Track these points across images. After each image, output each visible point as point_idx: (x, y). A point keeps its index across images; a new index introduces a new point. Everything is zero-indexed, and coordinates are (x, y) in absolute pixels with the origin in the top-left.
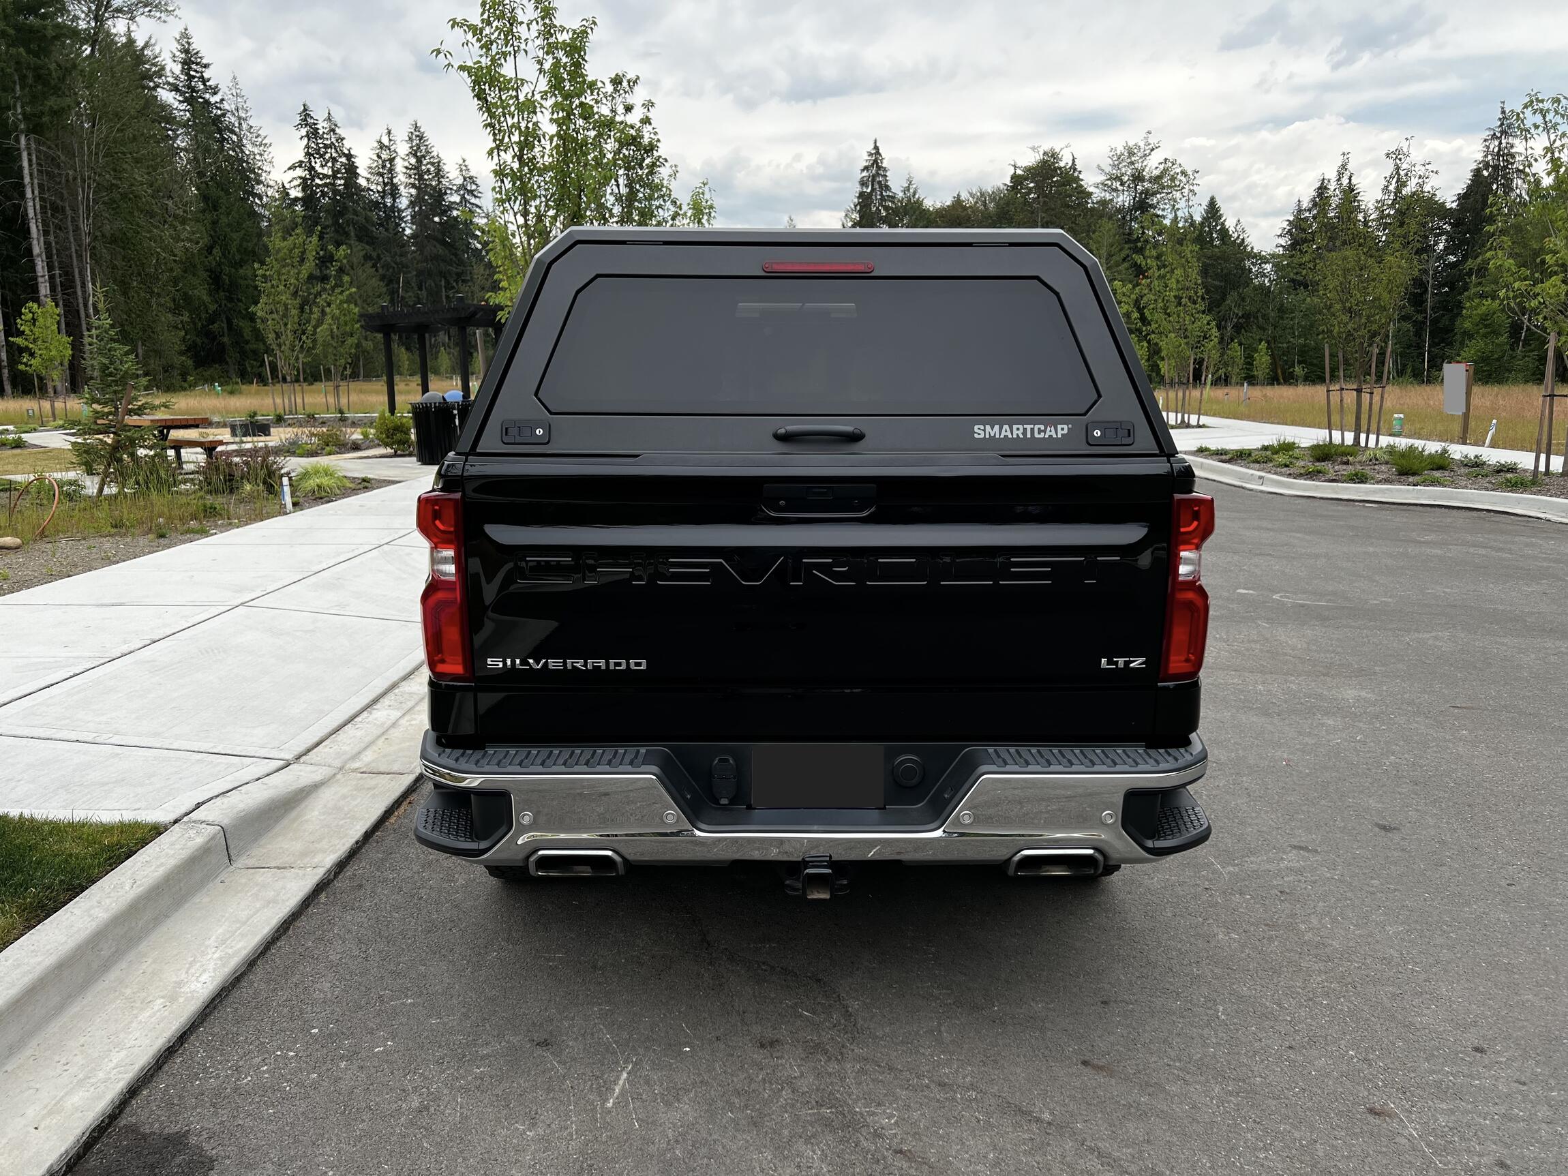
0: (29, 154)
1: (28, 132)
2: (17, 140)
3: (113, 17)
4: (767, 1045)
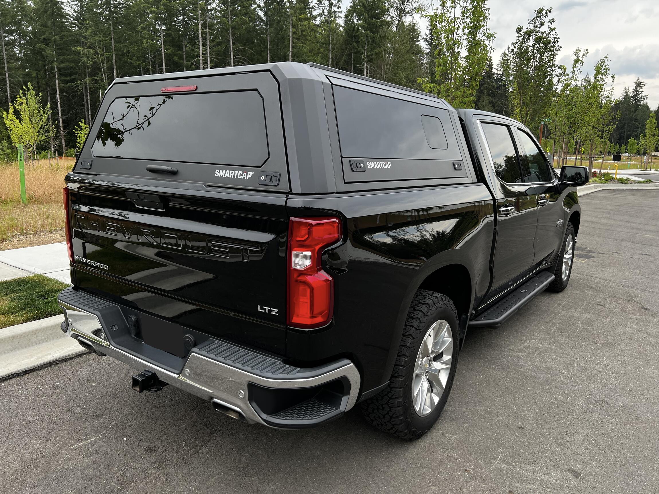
0: (367, 70)
1: (367, 62)
2: (364, 65)
3: (405, 15)
4: (150, 450)
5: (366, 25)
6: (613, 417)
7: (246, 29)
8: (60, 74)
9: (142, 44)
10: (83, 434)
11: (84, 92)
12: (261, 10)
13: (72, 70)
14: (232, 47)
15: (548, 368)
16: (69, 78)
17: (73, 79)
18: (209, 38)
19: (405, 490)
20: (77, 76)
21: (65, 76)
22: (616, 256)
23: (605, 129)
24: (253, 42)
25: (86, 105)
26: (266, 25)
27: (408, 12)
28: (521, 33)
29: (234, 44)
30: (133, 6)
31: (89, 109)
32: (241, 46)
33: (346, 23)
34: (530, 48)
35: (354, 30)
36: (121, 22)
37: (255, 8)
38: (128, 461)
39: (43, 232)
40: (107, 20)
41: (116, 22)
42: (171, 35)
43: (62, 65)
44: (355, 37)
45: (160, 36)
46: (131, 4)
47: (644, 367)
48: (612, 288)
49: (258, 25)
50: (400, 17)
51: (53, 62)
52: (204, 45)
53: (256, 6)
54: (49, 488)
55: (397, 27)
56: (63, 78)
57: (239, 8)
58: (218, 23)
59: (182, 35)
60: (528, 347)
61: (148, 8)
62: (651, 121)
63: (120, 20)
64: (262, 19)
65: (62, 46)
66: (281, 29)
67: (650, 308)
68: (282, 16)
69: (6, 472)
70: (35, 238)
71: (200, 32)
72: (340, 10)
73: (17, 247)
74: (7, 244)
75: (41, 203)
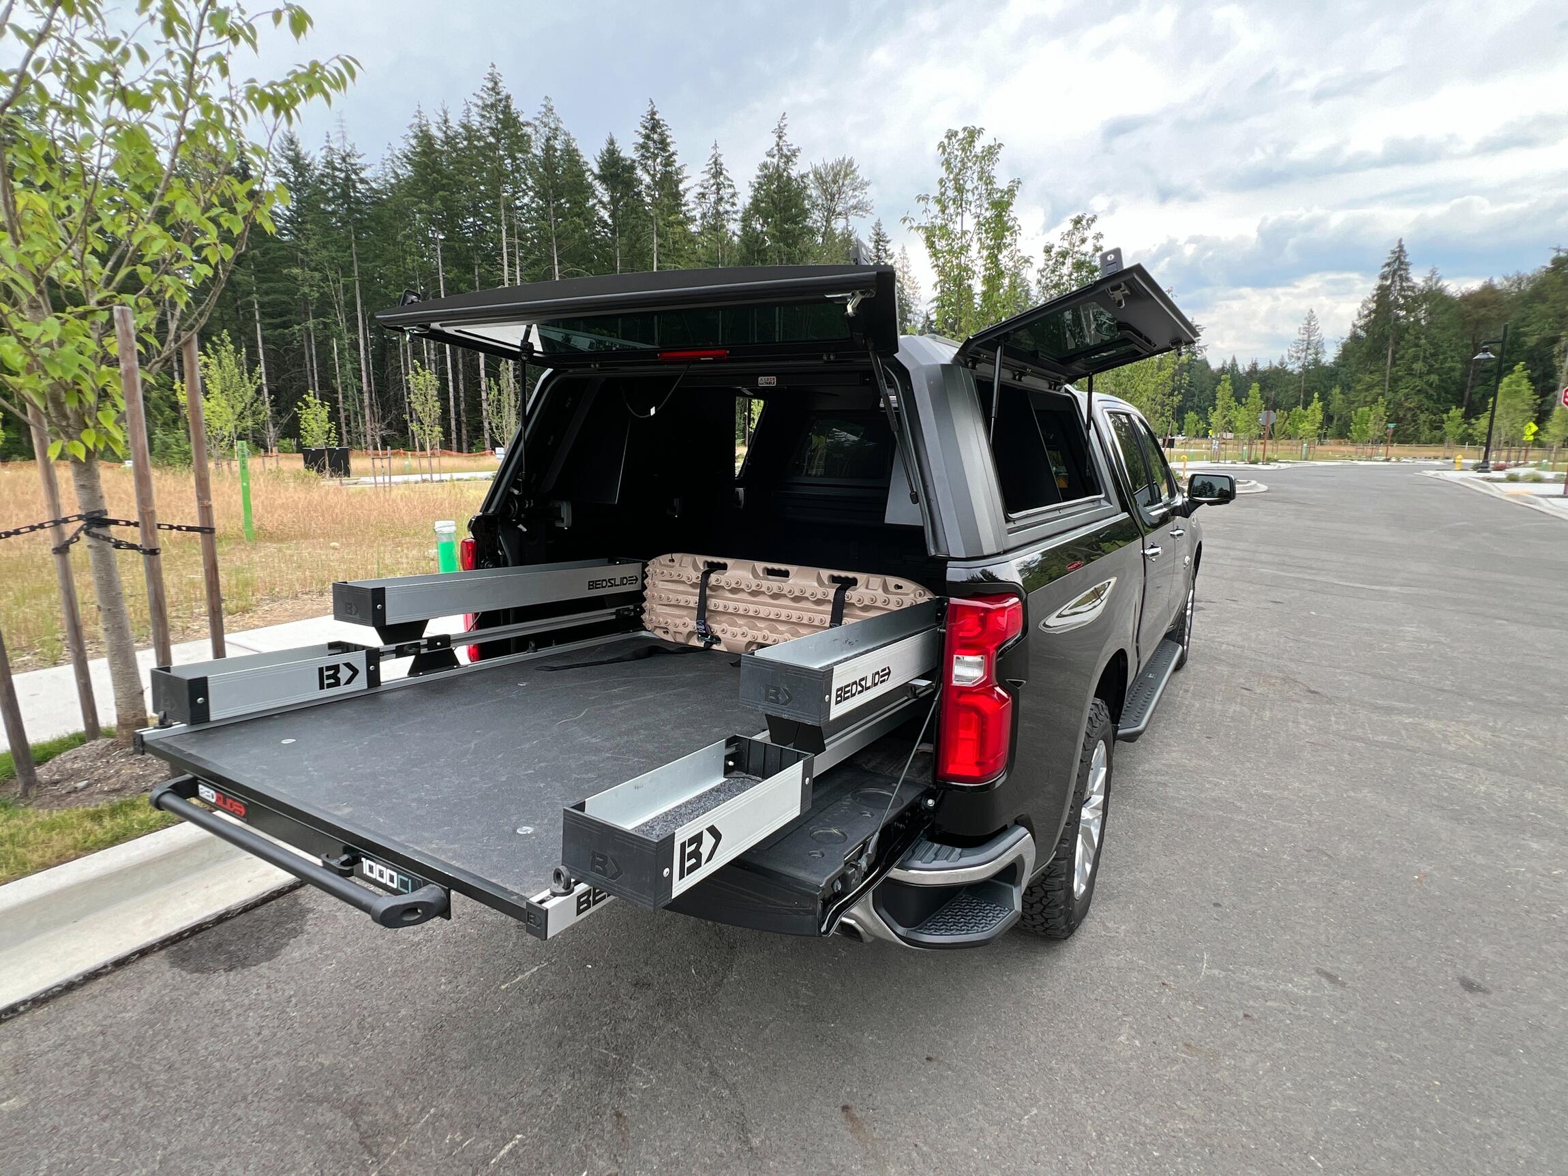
3: (836, 218)
4: (641, 984)
5: (778, 234)
6: (1344, 877)
7: (580, 238)
8: (263, 313)
9: (404, 263)
10: (513, 961)
11: (305, 344)
12: (605, 208)
13: (284, 306)
14: (557, 268)
15: (1214, 800)
16: (278, 320)
17: (284, 322)
18: (519, 253)
19: (1084, 1026)
20: (293, 317)
21: (271, 316)
22: (1234, 605)
23: (1167, 402)
24: (592, 260)
25: (308, 366)
26: (613, 232)
27: (840, 214)
28: (1052, 254)
29: (560, 263)
30: (389, 200)
31: (315, 371)
32: (572, 266)
33: (744, 229)
34: (1065, 278)
35: (757, 242)
36: (368, 227)
37: (594, 205)
38: (611, 1006)
39: (306, 594)
40: (345, 224)
41: (361, 226)
42: (453, 248)
43: (266, 299)
44: (759, 252)
45: (435, 250)
46: (384, 197)
47: (1353, 790)
48: (1251, 660)
49: (599, 233)
50: (828, 221)
51: (250, 293)
52: (511, 264)
53: (595, 201)
54: (493, 1067)
55: (823, 237)
56: (268, 321)
57: (568, 205)
58: (532, 229)
59: (472, 249)
60: (1170, 766)
61: (416, 204)
62: (1223, 388)
63: (366, 223)
64: (605, 222)
65: (266, 267)
66: (638, 239)
67: (1320, 690)
68: (639, 218)
69: (404, 1042)
70: (298, 605)
71: (504, 244)
72: (735, 208)
73: (270, 623)
74: (252, 617)
75: (282, 540)
